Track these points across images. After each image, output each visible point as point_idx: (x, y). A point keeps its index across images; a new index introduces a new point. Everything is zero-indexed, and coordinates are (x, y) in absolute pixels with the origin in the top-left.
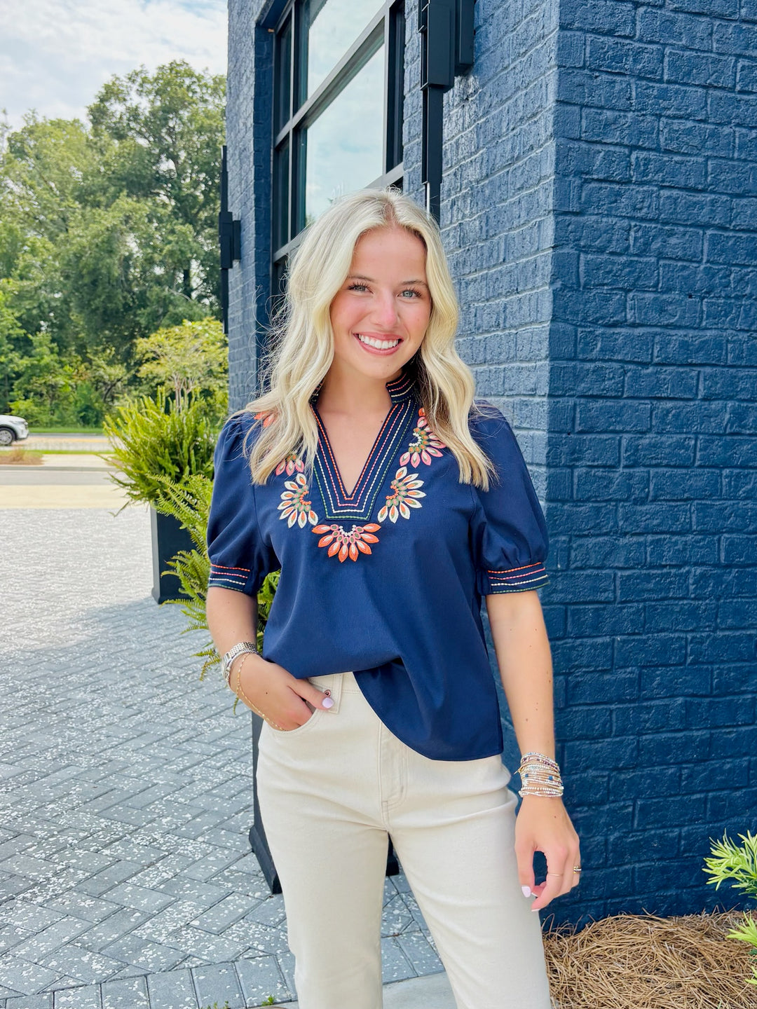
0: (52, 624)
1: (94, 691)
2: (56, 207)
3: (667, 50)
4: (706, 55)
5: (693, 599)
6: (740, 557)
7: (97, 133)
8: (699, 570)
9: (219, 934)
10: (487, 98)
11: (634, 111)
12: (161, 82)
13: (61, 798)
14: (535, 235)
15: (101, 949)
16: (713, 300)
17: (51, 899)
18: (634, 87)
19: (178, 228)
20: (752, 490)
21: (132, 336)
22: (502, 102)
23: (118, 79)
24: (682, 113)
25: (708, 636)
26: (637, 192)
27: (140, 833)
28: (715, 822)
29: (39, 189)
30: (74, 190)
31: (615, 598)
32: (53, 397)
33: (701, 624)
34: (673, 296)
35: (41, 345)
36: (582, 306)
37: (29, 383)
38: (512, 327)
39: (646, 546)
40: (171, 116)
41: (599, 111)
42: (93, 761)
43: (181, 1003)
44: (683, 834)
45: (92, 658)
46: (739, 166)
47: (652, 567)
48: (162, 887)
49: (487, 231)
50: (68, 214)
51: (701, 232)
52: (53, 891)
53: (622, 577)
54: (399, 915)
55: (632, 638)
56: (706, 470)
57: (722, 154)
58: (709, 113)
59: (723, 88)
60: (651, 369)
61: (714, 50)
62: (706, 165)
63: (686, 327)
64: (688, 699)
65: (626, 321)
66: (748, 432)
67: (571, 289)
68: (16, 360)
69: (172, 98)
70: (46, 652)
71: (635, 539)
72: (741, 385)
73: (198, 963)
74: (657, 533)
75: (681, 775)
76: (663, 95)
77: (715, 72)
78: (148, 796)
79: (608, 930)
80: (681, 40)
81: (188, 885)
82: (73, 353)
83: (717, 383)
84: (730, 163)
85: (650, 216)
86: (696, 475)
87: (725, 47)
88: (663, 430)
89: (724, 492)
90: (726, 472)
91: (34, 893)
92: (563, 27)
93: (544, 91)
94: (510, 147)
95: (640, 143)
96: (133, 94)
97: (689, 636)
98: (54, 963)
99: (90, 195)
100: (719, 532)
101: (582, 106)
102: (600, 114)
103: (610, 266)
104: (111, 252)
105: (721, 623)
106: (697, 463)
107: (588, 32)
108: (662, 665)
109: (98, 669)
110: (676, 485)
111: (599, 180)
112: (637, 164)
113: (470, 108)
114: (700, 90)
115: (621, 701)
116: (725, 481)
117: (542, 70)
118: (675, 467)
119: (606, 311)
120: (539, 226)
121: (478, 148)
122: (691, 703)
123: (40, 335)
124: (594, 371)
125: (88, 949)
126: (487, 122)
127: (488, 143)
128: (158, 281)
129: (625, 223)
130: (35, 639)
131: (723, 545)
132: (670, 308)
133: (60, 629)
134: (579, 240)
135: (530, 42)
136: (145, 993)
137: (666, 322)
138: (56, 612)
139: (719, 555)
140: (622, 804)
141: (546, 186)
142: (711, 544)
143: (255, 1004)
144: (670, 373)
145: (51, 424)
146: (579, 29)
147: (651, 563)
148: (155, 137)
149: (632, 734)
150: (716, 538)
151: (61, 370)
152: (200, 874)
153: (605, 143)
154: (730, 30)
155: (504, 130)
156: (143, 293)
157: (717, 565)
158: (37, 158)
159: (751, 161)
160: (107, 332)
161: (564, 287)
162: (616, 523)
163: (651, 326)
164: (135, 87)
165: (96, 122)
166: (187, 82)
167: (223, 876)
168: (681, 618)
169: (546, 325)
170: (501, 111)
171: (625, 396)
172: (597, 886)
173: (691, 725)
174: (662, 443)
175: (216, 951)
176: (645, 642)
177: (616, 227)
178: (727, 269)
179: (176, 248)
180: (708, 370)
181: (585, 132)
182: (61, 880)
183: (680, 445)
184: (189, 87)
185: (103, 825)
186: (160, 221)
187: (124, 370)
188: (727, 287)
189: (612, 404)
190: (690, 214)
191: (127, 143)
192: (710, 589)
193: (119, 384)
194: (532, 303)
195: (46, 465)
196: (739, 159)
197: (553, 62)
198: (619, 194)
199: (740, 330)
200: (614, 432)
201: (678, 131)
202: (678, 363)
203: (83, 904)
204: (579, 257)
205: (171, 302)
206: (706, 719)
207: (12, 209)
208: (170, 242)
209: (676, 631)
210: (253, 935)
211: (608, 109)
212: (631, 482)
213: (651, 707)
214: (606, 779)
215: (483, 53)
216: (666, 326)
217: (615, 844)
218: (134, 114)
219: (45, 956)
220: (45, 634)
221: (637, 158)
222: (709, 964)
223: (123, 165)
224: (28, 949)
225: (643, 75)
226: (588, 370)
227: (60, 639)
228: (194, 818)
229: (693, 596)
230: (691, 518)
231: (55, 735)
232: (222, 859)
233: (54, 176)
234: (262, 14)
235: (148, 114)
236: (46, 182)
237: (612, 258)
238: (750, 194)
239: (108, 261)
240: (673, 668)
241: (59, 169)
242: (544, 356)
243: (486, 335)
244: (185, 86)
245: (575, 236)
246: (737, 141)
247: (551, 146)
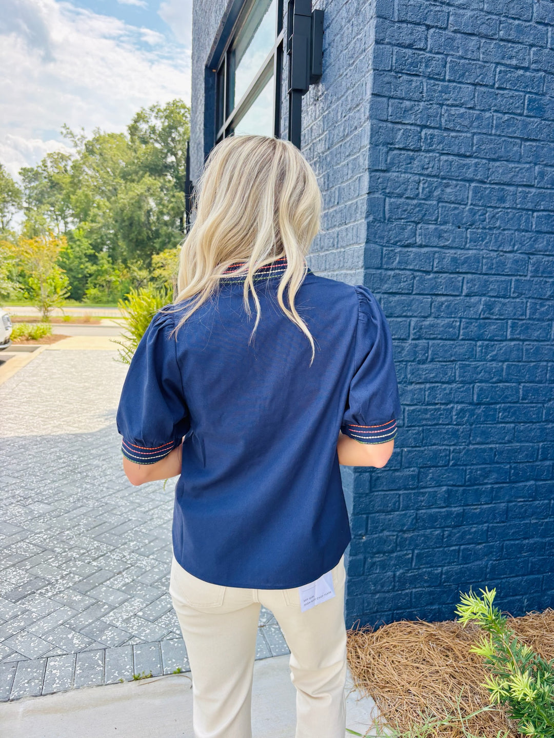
0: (87, 418)
1: (104, 460)
2: (111, 183)
3: (449, 59)
4: (475, 62)
5: (456, 425)
6: (487, 398)
7: (133, 141)
8: (459, 407)
9: (153, 622)
10: (329, 98)
11: (425, 101)
12: (168, 111)
13: (74, 527)
14: (357, 186)
15: (80, 630)
16: (474, 230)
17: (57, 594)
18: (425, 84)
19: (177, 194)
20: (496, 355)
21: (152, 254)
22: (339, 99)
23: (144, 110)
24: (457, 103)
25: (464, 449)
26: (424, 157)
27: (116, 552)
28: (465, 564)
29: (101, 172)
30: (120, 173)
31: (404, 424)
32: (109, 288)
33: (460, 441)
34: (447, 227)
35: (103, 259)
36: (386, 233)
37: (96, 279)
38: (342, 247)
39: (425, 391)
40: (173, 131)
41: (401, 101)
42: (96, 504)
43: (123, 669)
44: (444, 571)
45: (106, 439)
46: (495, 140)
47: (428, 404)
48: (124, 588)
49: (328, 184)
50: (118, 187)
51: (468, 185)
52: (59, 588)
53: (408, 410)
54: (265, 612)
55: (414, 449)
56: (467, 342)
57: (484, 131)
58: (476, 102)
59: (486, 86)
60: (432, 275)
61: (481, 59)
62: (473, 139)
63: (456, 248)
64: (450, 488)
65: (416, 243)
66: (495, 317)
67: (380, 221)
68: (89, 267)
69: (174, 121)
70: (81, 435)
71: (418, 386)
72: (491, 287)
73: (138, 642)
74: (432, 383)
75: (443, 535)
76: (445, 90)
77: (481, 74)
78: (125, 527)
79: (394, 631)
80: (458, 52)
81: (139, 588)
82: (121, 264)
83: (475, 285)
84: (489, 137)
85: (434, 173)
86: (459, 345)
87: (488, 57)
88: (438, 315)
89: (477, 356)
90: (479, 343)
91: (47, 590)
92: (378, 42)
93: (364, 89)
94: (342, 128)
95: (428, 124)
96: (153, 119)
97: (452, 448)
98: (51, 638)
99: (129, 175)
100: (473, 382)
101: (390, 98)
102: (401, 103)
103: (406, 207)
104: (140, 208)
105: (473, 440)
106: (461, 337)
107: (394, 45)
108: (433, 467)
109: (109, 446)
110: (446, 351)
111: (400, 149)
112: (426, 138)
113: (319, 105)
114: (470, 86)
115: (406, 489)
116: (479, 349)
117: (363, 74)
118: (446, 339)
119: (403, 236)
120: (359, 180)
121: (324, 131)
122: (451, 490)
123: (102, 253)
124: (393, 276)
125: (74, 629)
126: (329, 113)
127: (329, 127)
128: (166, 224)
129: (417, 178)
130: (76, 427)
131: (476, 390)
132: (445, 235)
133: (91, 421)
134: (385, 189)
135: (356, 55)
136: (102, 662)
137: (442, 244)
138: (91, 411)
139: (473, 396)
140: (405, 552)
141: (364, 153)
142: (468, 389)
143: (169, 673)
144: (445, 278)
145: (108, 302)
146: (389, 43)
147: (428, 402)
148: (164, 143)
149: (413, 509)
150: (472, 386)
151: (113, 273)
152: (148, 580)
153: (404, 124)
154: (492, 46)
155: (339, 118)
156: (157, 231)
157: (471, 404)
158: (101, 154)
159: (503, 136)
160: (138, 252)
161: (375, 220)
162: (406, 376)
163: (432, 247)
164: (154, 114)
165: (132, 134)
166: (183, 111)
167: (161, 582)
168: (446, 437)
169: (362, 245)
170: (338, 105)
171: (414, 293)
172: (388, 603)
173: (451, 504)
174: (437, 324)
175: (150, 634)
176: (422, 452)
177: (410, 180)
178: (484, 209)
179: (176, 205)
180: (470, 276)
181: (391, 116)
182: (65, 582)
183: (450, 326)
184: (183, 114)
185: (95, 546)
186: (167, 190)
187: (148, 273)
188: (484, 221)
189: (405, 298)
190: (461, 172)
191: (150, 146)
192: (466, 418)
193: (145, 281)
194: (355, 230)
195: (102, 325)
196: (495, 135)
197: (370, 67)
198: (412, 158)
199: (492, 250)
200: (406, 316)
201: (454, 115)
202: (450, 271)
203: (75, 598)
204: (385, 200)
205: (172, 235)
206: (461, 500)
207: (87, 183)
208: (172, 202)
209: (443, 445)
210: (174, 623)
211: (407, 100)
212: (417, 349)
213: (426, 493)
214: (395, 537)
215: (328, 67)
216: (443, 247)
217: (400, 577)
218: (153, 130)
219: (47, 633)
220: (83, 424)
221: (426, 134)
222: (458, 657)
223: (147, 159)
224: (37, 627)
225: (431, 76)
226: (390, 276)
227: (90, 427)
228: (150, 543)
229: (455, 423)
230: (455, 373)
231: (77, 487)
232: (162, 571)
233: (110, 165)
234: (208, 60)
235: (161, 130)
236: (105, 168)
237: (407, 201)
238: (502, 159)
239: (139, 213)
240: (440, 468)
241: (112, 161)
242: (360, 266)
243: (327, 252)
244: (181, 114)
245: (383, 186)
246: (495, 122)
247: (367, 125)
